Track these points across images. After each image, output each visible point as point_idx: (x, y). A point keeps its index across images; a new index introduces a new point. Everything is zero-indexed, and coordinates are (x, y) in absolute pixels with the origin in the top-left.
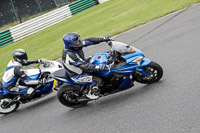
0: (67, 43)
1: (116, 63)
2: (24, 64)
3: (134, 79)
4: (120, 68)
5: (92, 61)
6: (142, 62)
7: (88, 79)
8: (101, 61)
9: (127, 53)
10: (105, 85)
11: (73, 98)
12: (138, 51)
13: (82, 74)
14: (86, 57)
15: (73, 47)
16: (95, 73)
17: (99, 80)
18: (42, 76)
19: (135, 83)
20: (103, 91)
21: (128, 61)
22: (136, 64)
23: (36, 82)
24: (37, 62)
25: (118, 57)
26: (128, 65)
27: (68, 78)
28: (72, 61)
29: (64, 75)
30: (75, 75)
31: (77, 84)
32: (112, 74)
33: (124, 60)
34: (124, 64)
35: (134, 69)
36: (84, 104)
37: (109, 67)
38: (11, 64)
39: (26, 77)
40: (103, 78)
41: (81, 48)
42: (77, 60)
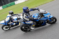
0: (24, 10)
1: (41, 17)
3: (47, 22)
5: (33, 16)
7: (31, 22)
8: (36, 16)
9: (45, 13)
10: (37, 24)
11: (26, 29)
12: (48, 13)
13: (29, 21)
16: (34, 20)
17: (35, 23)
21: (45, 16)
22: (48, 17)
24: (16, 15)
26: (45, 17)
27: (24, 22)
28: (26, 16)
30: (27, 21)
31: (27, 24)
32: (39, 21)
33: (44, 16)
34: (44, 17)
35: (47, 19)
36: (29, 31)
39: (13, 20)
40: (36, 22)
42: (28, 16)
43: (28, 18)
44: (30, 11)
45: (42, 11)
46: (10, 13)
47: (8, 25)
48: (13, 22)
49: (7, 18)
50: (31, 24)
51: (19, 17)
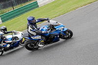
0: (29, 21)
1: (52, 30)
2: (5, 33)
3: (60, 37)
4: (54, 32)
5: (40, 29)
6: (63, 29)
7: (39, 37)
8: (45, 29)
9: (57, 25)
10: (47, 40)
11: (32, 46)
12: (62, 24)
13: (36, 35)
14: (38, 28)
15: (32, 23)
16: (42, 35)
18: (13, 38)
19: (60, 39)
20: (46, 43)
22: (61, 30)
25: (52, 27)
27: (30, 37)
29: (27, 36)
30: (33, 35)
32: (50, 35)
33: (55, 29)
35: (60, 33)
36: (37, 49)
37: (48, 32)
39: (6, 39)
40: (46, 37)
43: (34, 32)
44: (37, 22)
45: (52, 22)
50: (39, 40)
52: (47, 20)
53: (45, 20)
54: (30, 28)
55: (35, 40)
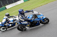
1: (35, 18)
2: (8, 17)
7: (26, 23)
8: (30, 17)
9: (38, 15)
12: (41, 14)
14: (26, 16)
17: (30, 23)
18: (14, 20)
21: (38, 17)
22: (41, 18)
23: (12, 22)
25: (35, 16)
26: (39, 18)
28: (21, 17)
29: (19, 21)
32: (34, 21)
34: (37, 18)
35: (40, 20)
37: (33, 19)
38: (5, 17)
39: (9, 21)
40: (31, 22)
41: (24, 13)
42: (23, 17)
43: (23, 19)
45: (35, 13)
46: (6, 15)
47: (5, 26)
48: (9, 23)
49: (3, 20)
51: (14, 19)
52: (32, 11)
53: (31, 11)
54: (20, 17)
55: (24, 24)
